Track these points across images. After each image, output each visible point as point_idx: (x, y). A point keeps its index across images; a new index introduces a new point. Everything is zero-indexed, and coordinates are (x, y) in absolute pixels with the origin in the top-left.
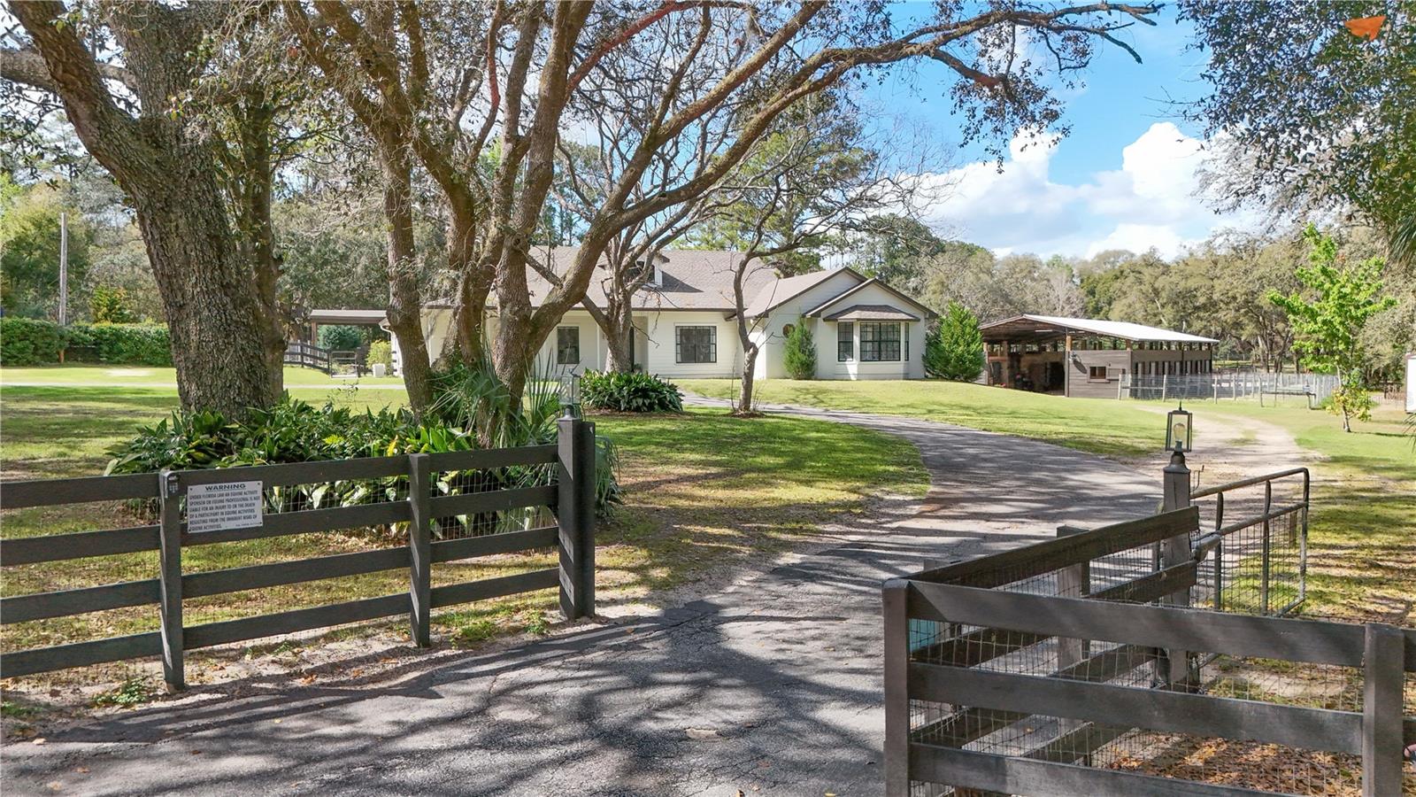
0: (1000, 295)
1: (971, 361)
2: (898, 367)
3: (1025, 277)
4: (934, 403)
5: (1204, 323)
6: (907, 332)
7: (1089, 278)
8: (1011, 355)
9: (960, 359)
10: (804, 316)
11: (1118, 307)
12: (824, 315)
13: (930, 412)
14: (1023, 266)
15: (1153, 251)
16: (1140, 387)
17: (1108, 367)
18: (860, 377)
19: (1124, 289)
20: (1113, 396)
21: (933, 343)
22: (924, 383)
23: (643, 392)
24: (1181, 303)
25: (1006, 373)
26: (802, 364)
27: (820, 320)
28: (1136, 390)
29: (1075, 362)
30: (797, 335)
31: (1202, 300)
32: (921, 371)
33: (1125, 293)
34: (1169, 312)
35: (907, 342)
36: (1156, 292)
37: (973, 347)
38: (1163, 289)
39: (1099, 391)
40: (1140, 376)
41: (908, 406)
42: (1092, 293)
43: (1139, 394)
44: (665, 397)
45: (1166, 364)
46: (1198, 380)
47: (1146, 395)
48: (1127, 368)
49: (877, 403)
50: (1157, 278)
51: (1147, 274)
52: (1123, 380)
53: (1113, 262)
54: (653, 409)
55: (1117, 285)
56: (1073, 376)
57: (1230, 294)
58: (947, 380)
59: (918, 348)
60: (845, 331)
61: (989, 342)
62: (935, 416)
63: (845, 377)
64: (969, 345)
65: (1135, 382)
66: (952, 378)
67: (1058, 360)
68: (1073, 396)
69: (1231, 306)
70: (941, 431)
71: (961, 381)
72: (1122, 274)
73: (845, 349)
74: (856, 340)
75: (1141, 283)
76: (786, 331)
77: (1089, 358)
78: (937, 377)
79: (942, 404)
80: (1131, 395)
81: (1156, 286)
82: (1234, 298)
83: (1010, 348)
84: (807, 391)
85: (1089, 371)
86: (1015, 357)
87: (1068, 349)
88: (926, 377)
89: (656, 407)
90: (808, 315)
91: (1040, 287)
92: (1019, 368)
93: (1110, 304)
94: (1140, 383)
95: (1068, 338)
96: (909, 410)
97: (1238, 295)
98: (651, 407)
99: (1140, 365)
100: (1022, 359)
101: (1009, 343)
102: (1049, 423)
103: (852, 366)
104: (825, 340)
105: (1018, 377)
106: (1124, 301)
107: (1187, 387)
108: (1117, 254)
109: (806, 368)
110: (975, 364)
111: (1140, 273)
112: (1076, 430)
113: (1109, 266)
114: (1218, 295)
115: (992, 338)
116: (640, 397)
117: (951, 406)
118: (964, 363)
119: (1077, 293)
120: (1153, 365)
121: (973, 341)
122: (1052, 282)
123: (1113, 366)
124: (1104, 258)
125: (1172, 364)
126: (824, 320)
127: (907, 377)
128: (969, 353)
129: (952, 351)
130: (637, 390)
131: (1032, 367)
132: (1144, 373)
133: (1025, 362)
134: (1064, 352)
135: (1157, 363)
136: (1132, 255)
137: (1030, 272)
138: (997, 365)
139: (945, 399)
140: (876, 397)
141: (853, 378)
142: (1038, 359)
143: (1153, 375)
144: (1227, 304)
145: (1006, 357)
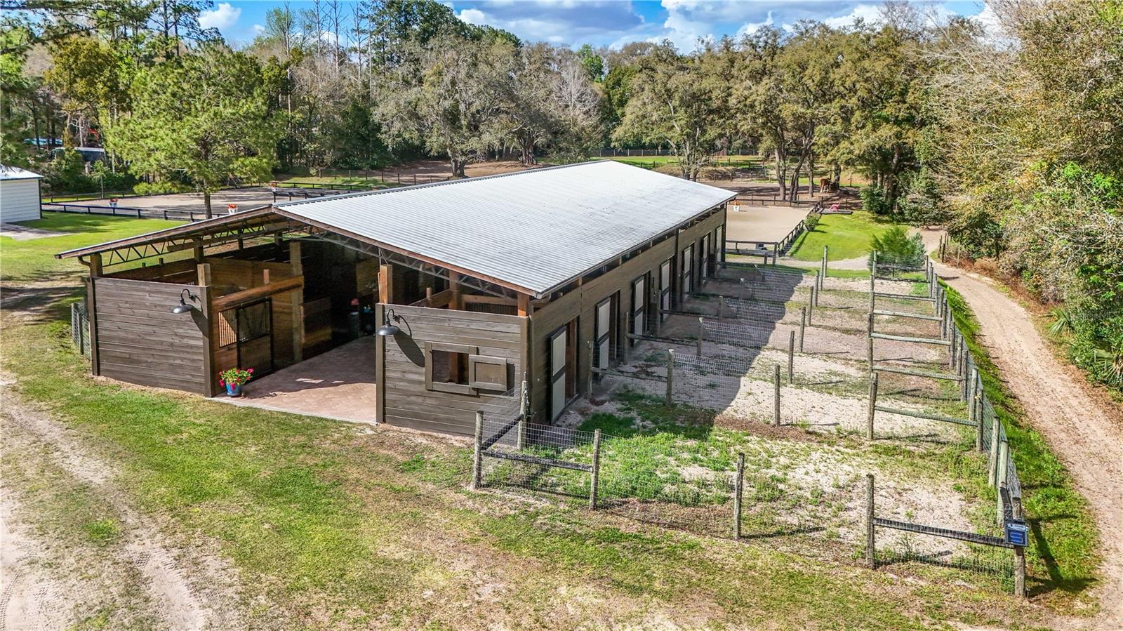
7: (615, 69)
14: (537, 56)
17: (472, 356)
29: (400, 336)
38: (676, 91)
39: (454, 415)
48: (519, 361)
53: (640, 54)
68: (395, 422)
85: (429, 360)
91: (554, 82)
113: (635, 58)
123: (487, 355)
124: (631, 50)
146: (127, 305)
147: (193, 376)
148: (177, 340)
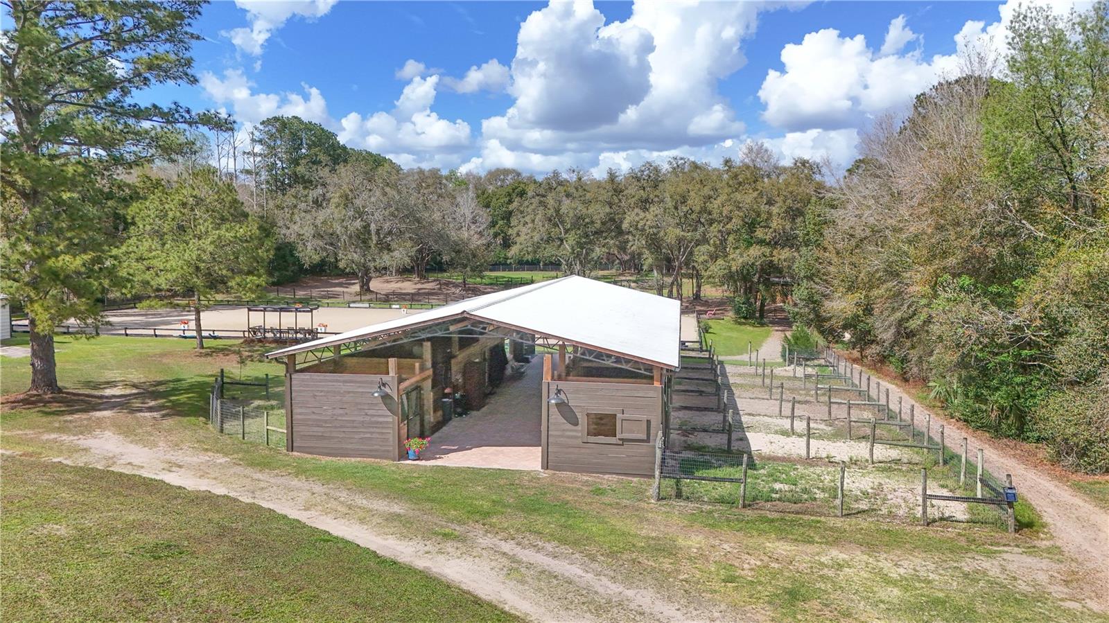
3: (432, 193)
14: (430, 182)
17: (619, 416)
19: (522, 208)
29: (559, 404)
33: (522, 212)
34: (572, 238)
39: (604, 460)
48: (655, 418)
56: (554, 428)
77: (586, 398)
85: (584, 421)
113: (499, 183)
119: (482, 214)
123: (630, 415)
124: (495, 176)
146: (322, 394)
147: (381, 446)
148: (367, 419)
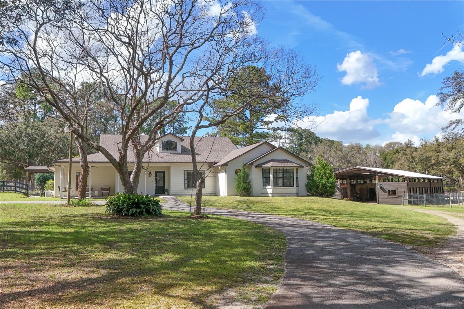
0: (346, 160)
1: (330, 187)
2: (293, 190)
3: (356, 153)
4: (310, 209)
5: (435, 171)
6: (297, 173)
7: (383, 153)
8: (351, 184)
9: (324, 186)
10: (245, 165)
11: (397, 164)
12: (255, 164)
13: (306, 214)
14: (355, 148)
15: (410, 141)
16: (412, 199)
17: (396, 190)
18: (274, 195)
19: (399, 157)
20: (400, 203)
21: (310, 178)
22: (306, 198)
23: (137, 205)
24: (425, 163)
25: (349, 193)
26: (244, 189)
27: (253, 167)
28: (411, 201)
29: (381, 188)
30: (242, 174)
31: (433, 162)
32: (305, 192)
33: (399, 159)
34: (419, 167)
35: (297, 178)
36: (413, 158)
37: (331, 180)
38: (416, 157)
39: (393, 201)
40: (412, 194)
41: (296, 210)
42: (385, 159)
43: (412, 203)
44: (150, 208)
45: (424, 189)
46: (440, 195)
47: (415, 203)
48: (406, 190)
49: (280, 208)
50: (413, 152)
51: (408, 151)
52: (404, 196)
53: (393, 147)
54: (142, 214)
55: (395, 156)
56: (380, 194)
57: (447, 158)
58: (318, 196)
59: (303, 181)
60: (266, 173)
61: (341, 179)
62: (308, 216)
63: (266, 195)
64: (328, 179)
65: (410, 197)
66: (321, 195)
67: (373, 187)
68: (381, 204)
69: (448, 164)
70: (307, 226)
71: (325, 197)
72: (397, 151)
73: (266, 182)
74: (271, 176)
75: (406, 155)
76: (236, 172)
77: (388, 186)
78: (313, 195)
79: (313, 210)
80: (408, 203)
81: (413, 155)
82: (449, 160)
83: (351, 182)
84: (245, 202)
85: (388, 192)
86: (353, 186)
87: (377, 182)
88: (308, 195)
89: (144, 213)
90: (247, 165)
91: (363, 157)
92: (355, 190)
93: (393, 164)
94: (412, 197)
95: (377, 177)
96: (296, 213)
97: (450, 159)
98: (141, 213)
99: (412, 189)
100: (356, 187)
101: (350, 180)
102: (371, 221)
103: (270, 190)
104: (256, 176)
105: (355, 195)
106: (399, 163)
107: (435, 199)
108: (395, 144)
109: (247, 191)
110: (332, 189)
111: (405, 150)
112: (387, 225)
113: (391, 149)
114: (442, 158)
115: (342, 177)
116: (135, 208)
117: (318, 210)
118: (326, 188)
119: (378, 159)
120: (418, 189)
121: (330, 177)
122: (368, 155)
123: (399, 190)
124: (389, 145)
125: (426, 189)
126: (256, 167)
127: (298, 195)
128: (328, 183)
129: (320, 182)
130: (133, 203)
131: (361, 190)
132: (414, 193)
133: (358, 188)
134: (375, 184)
135: (419, 188)
136: (401, 144)
137: (358, 151)
138: (345, 189)
139: (316, 206)
140: (279, 205)
141: (270, 195)
142: (364, 187)
143: (418, 194)
144: (446, 163)
145: (349, 186)
